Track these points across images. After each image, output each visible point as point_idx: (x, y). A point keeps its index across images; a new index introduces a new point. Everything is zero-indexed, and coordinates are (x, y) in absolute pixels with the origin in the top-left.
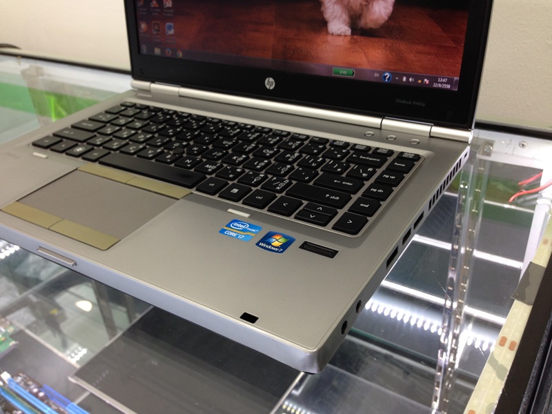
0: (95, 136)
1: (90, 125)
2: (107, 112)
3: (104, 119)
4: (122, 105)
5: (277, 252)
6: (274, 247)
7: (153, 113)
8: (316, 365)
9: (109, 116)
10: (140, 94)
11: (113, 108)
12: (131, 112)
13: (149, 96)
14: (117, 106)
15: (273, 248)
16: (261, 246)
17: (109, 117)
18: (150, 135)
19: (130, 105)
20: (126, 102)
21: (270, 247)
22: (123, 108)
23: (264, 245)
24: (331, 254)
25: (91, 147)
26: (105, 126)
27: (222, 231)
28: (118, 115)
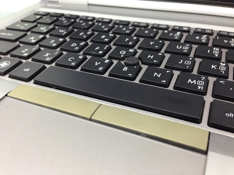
0: (19, 46)
1: (9, 34)
2: (23, 21)
3: (22, 28)
4: (36, 14)
7: (72, 20)
9: (26, 24)
10: (49, 5)
11: (28, 17)
12: (48, 20)
13: (59, 6)
14: (32, 15)
17: (27, 26)
18: (84, 43)
19: (45, 14)
20: (39, 12)
22: (38, 17)
25: (17, 60)
26: (26, 35)
28: (35, 24)
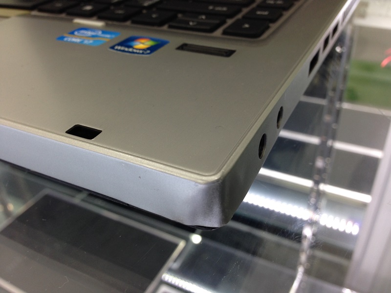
5: (143, 53)
6: (137, 49)
8: (217, 209)
15: (135, 51)
16: (117, 50)
21: (131, 50)
23: (123, 48)
24: (229, 53)
27: (62, 38)
